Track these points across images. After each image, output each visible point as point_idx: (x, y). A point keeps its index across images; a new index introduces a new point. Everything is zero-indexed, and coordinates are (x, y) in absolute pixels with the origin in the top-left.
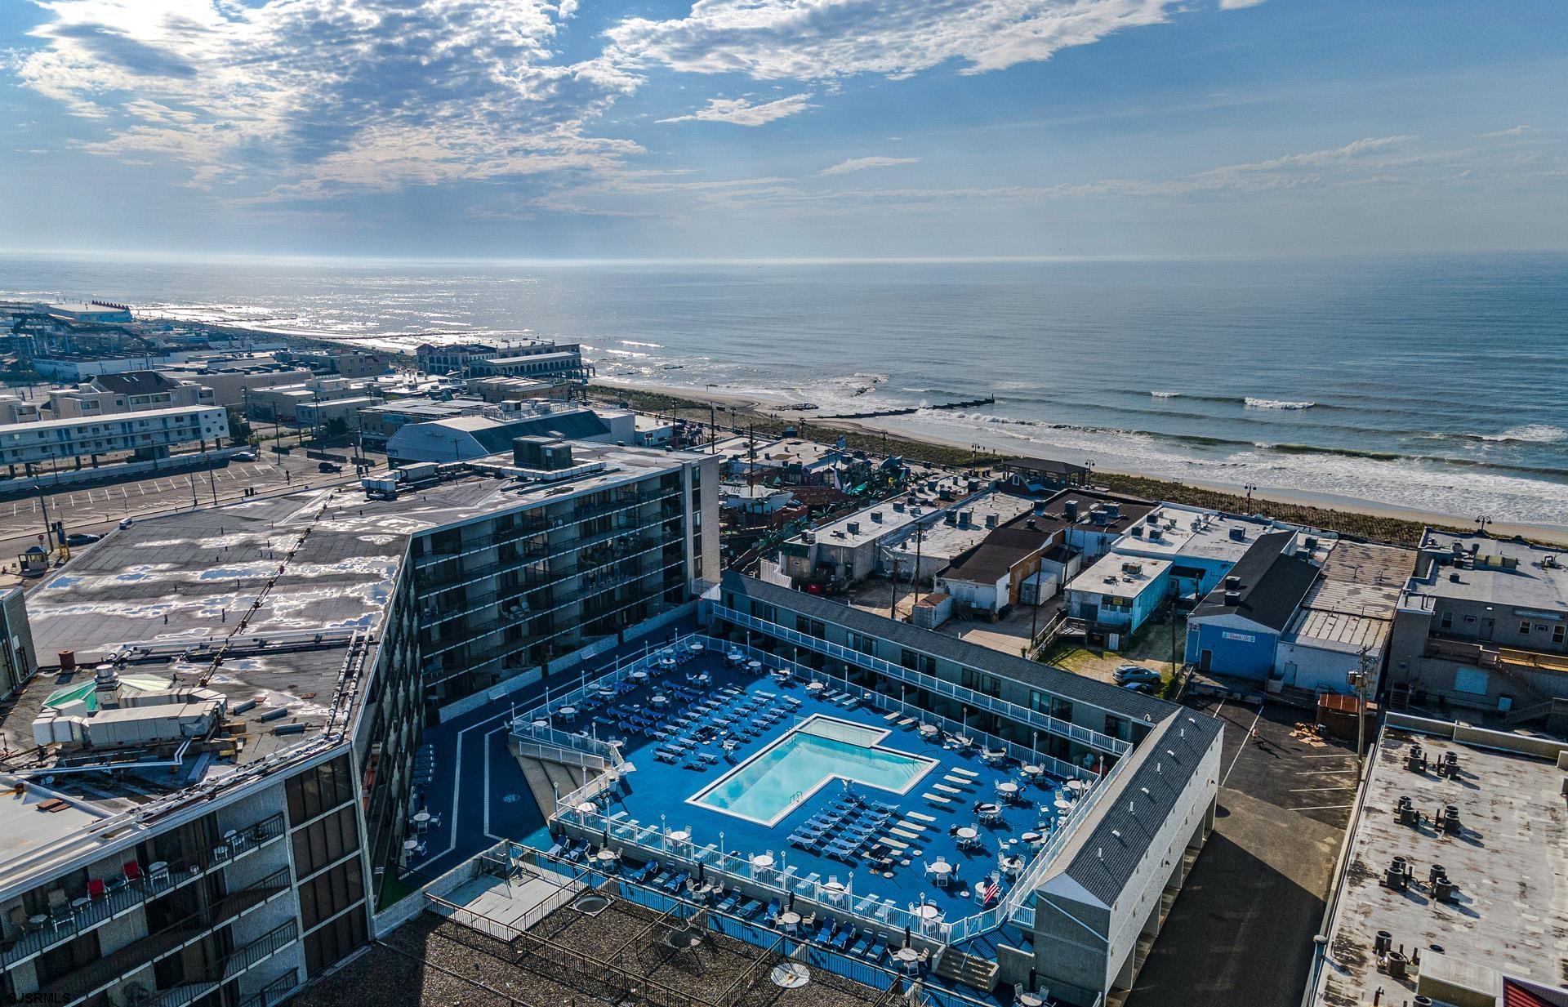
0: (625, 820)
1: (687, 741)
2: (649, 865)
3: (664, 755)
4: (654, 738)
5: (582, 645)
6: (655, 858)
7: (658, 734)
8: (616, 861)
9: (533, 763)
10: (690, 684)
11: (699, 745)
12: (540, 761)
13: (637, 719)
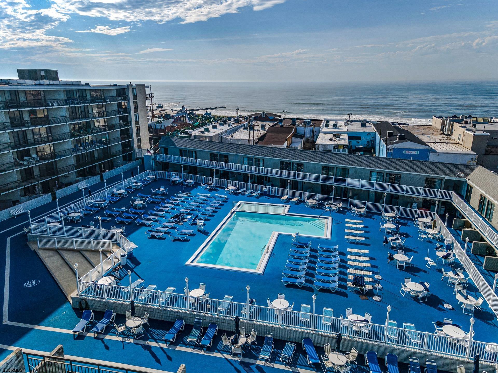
0: (143, 287)
1: (167, 224)
2: (177, 325)
3: (156, 234)
4: (143, 225)
5: (77, 182)
6: (180, 317)
7: (145, 222)
8: (144, 325)
9: (50, 253)
10: (155, 194)
11: (176, 226)
12: (57, 251)
13: (127, 215)
